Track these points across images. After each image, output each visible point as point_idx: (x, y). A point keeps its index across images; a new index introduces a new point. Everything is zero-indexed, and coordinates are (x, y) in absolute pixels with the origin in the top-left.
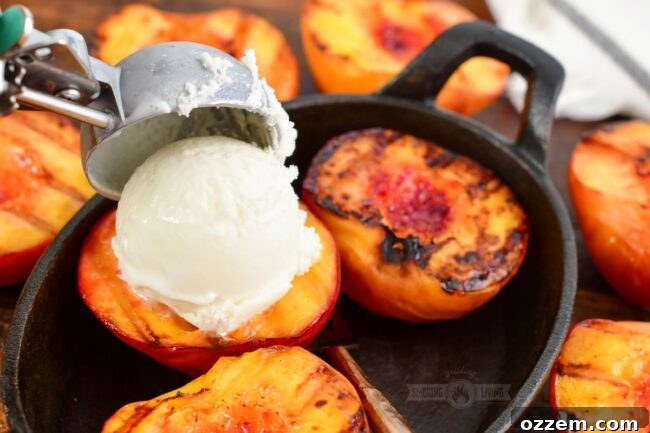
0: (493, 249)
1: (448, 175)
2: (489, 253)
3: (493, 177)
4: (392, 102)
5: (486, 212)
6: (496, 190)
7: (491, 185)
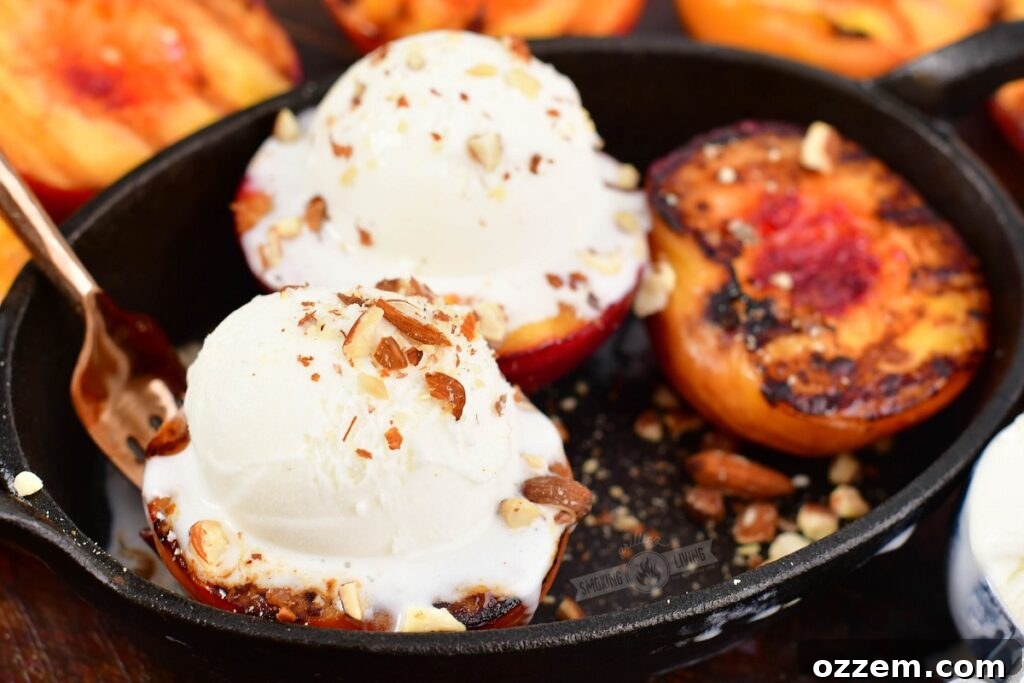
0: (887, 368)
1: (900, 238)
2: (876, 372)
3: (974, 271)
4: (887, 106)
5: (920, 313)
6: (963, 290)
7: (958, 280)
